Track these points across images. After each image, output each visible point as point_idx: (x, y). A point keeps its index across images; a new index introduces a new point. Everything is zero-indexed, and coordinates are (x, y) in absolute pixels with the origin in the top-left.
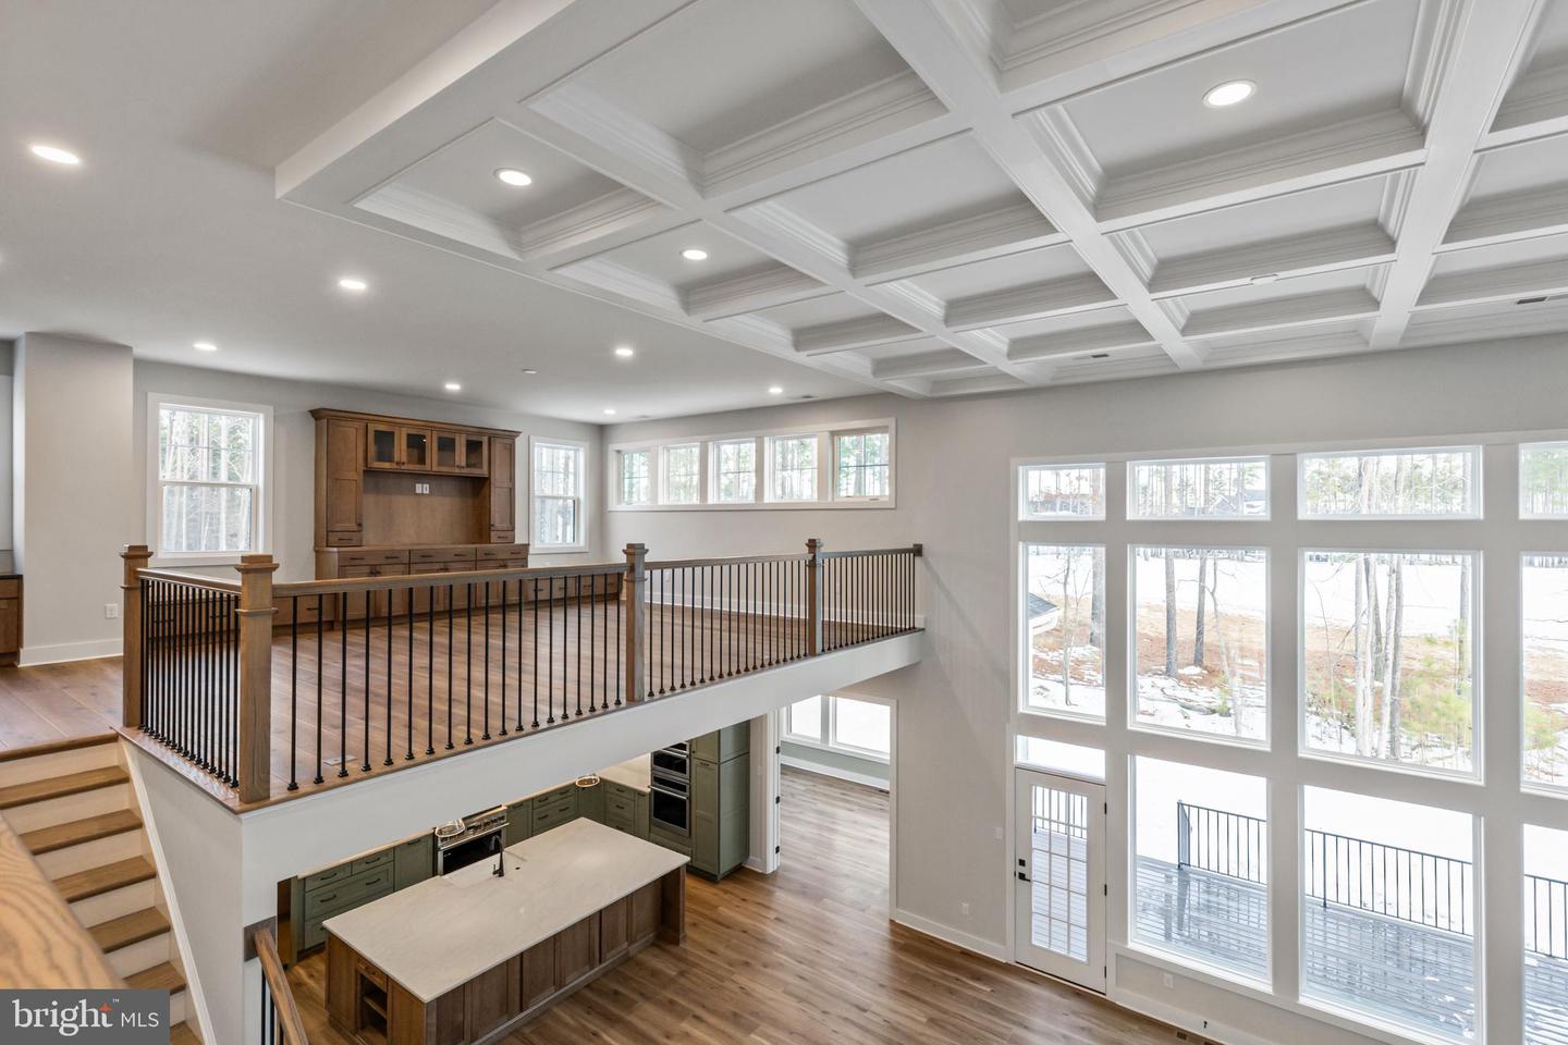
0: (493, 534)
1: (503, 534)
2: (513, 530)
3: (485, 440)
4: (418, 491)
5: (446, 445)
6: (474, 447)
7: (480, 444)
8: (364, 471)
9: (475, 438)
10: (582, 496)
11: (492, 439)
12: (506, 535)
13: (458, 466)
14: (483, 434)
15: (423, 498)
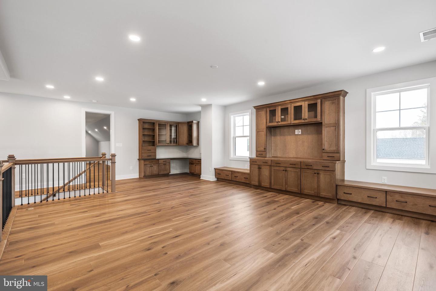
0: (323, 154)
1: (331, 155)
2: (338, 152)
3: (319, 101)
4: (296, 133)
6: (312, 106)
7: (315, 105)
8: (267, 128)
9: (313, 102)
11: (323, 100)
12: (333, 156)
13: (303, 119)
14: (317, 99)
15: (298, 136)
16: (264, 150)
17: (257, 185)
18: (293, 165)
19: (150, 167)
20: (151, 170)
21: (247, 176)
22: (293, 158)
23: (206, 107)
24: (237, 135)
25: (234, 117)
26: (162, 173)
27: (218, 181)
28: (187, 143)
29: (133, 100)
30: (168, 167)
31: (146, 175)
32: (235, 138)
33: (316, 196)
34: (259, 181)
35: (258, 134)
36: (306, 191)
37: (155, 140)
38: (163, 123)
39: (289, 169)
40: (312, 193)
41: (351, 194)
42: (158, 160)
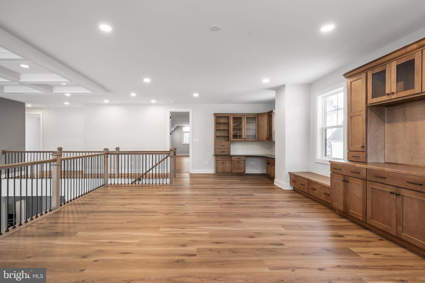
8: (367, 108)
16: (361, 149)
17: (342, 210)
18: (417, 185)
19: (222, 164)
20: (223, 167)
21: (328, 192)
23: (279, 89)
24: (328, 124)
25: (325, 97)
26: (235, 171)
27: (293, 191)
28: (268, 139)
29: (196, 95)
30: (242, 165)
31: (218, 171)
32: (326, 130)
34: (346, 205)
35: (352, 120)
37: (230, 135)
38: (239, 116)
39: (404, 193)
42: (232, 156)
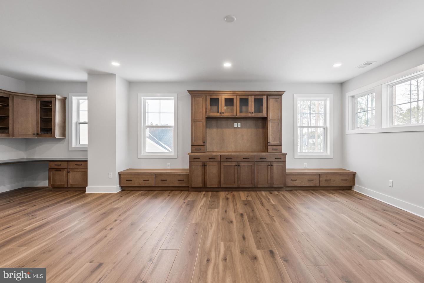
0: (269, 147)
1: (275, 147)
2: (281, 145)
3: (264, 98)
4: (236, 126)
5: (244, 102)
6: (259, 102)
7: (262, 100)
8: (206, 118)
9: (259, 97)
10: (328, 125)
11: (268, 96)
12: (277, 148)
13: (250, 113)
14: (263, 95)
15: (238, 130)
16: (202, 144)
17: (201, 186)
18: (246, 159)
21: (182, 178)
22: (232, 152)
25: (145, 100)
28: (38, 134)
33: (270, 187)
34: (204, 182)
35: (195, 124)
36: (260, 185)
39: (242, 164)
40: (266, 185)
41: (296, 180)
